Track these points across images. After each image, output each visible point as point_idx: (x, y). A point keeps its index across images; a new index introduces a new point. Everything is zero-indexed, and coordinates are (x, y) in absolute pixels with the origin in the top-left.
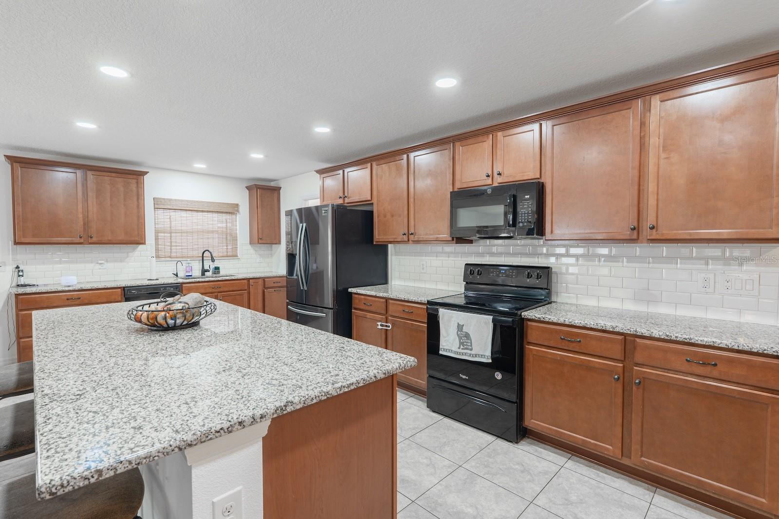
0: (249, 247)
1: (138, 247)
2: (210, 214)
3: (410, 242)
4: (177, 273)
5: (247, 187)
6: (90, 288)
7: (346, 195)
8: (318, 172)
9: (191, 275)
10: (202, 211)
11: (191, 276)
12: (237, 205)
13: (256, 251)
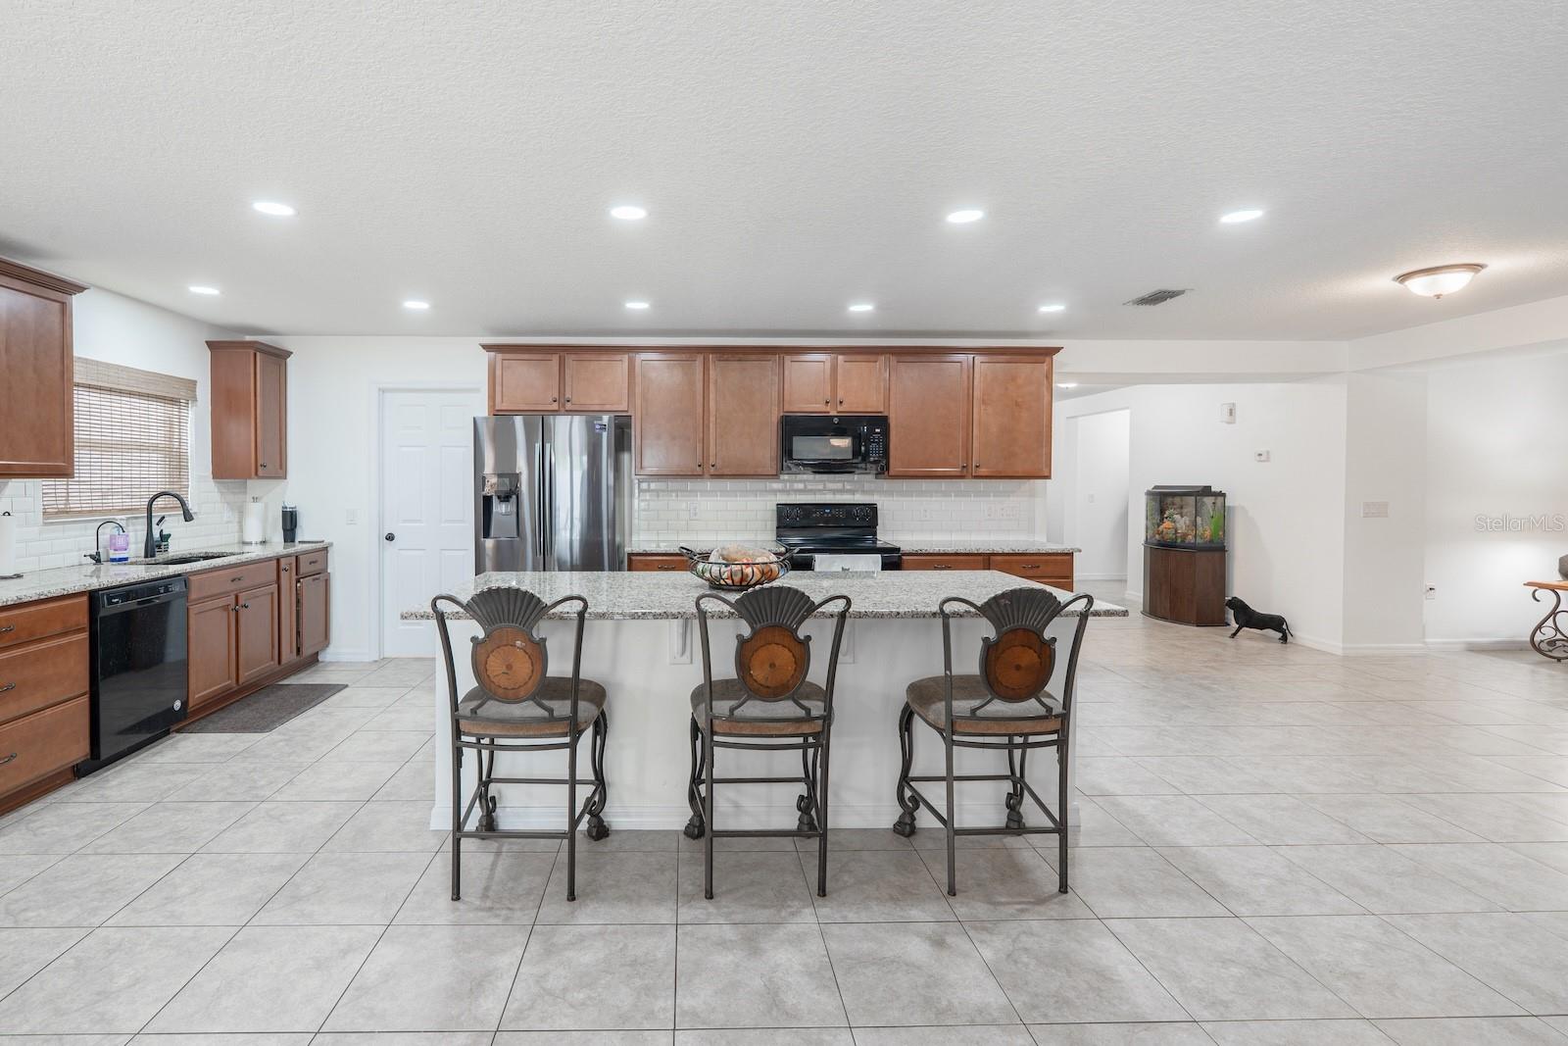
0: (211, 484)
1: (7, 483)
2: (143, 403)
3: (706, 476)
4: (98, 553)
5: (210, 344)
6: (36, 598)
7: (568, 396)
8: (487, 347)
9: (125, 556)
10: (131, 394)
11: (126, 559)
12: (194, 383)
13: (222, 493)
